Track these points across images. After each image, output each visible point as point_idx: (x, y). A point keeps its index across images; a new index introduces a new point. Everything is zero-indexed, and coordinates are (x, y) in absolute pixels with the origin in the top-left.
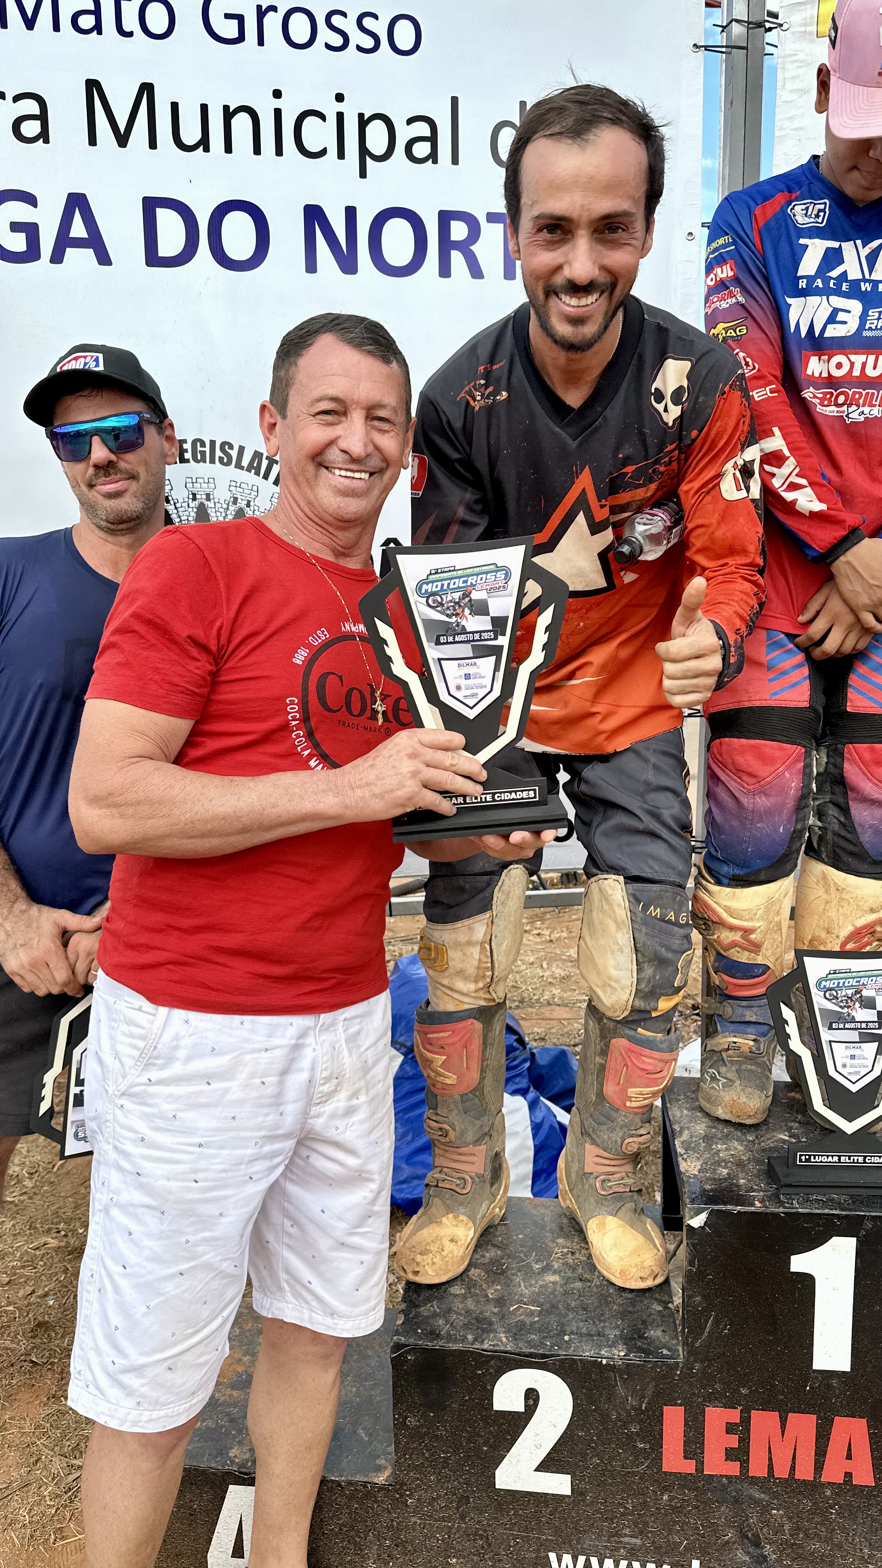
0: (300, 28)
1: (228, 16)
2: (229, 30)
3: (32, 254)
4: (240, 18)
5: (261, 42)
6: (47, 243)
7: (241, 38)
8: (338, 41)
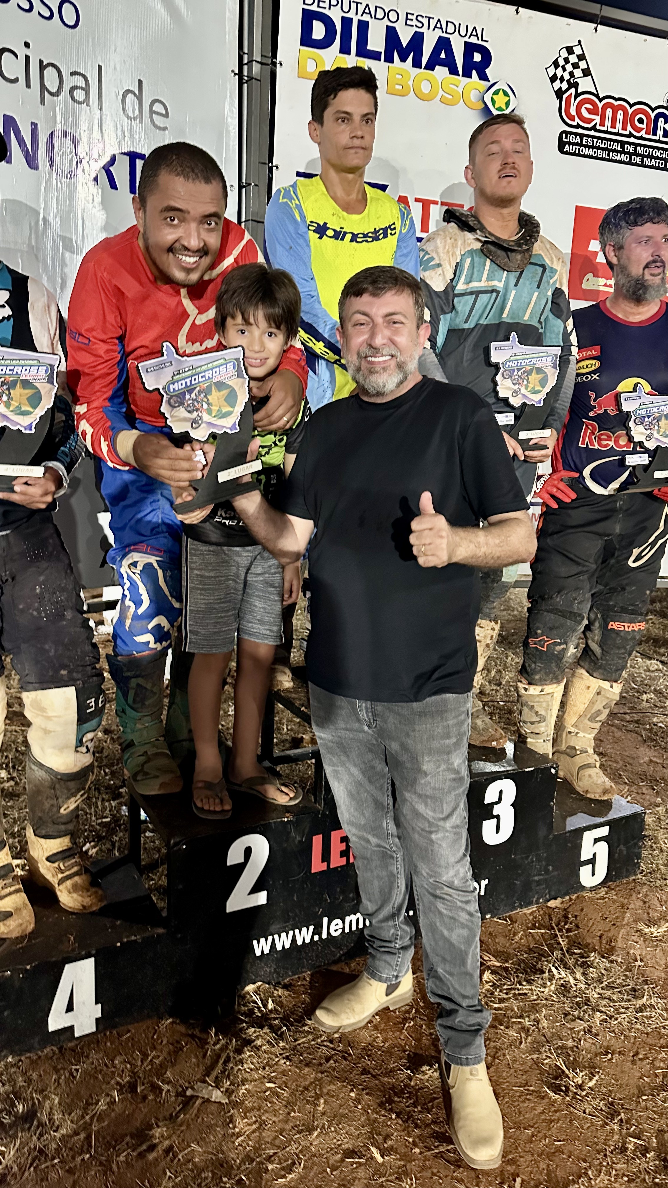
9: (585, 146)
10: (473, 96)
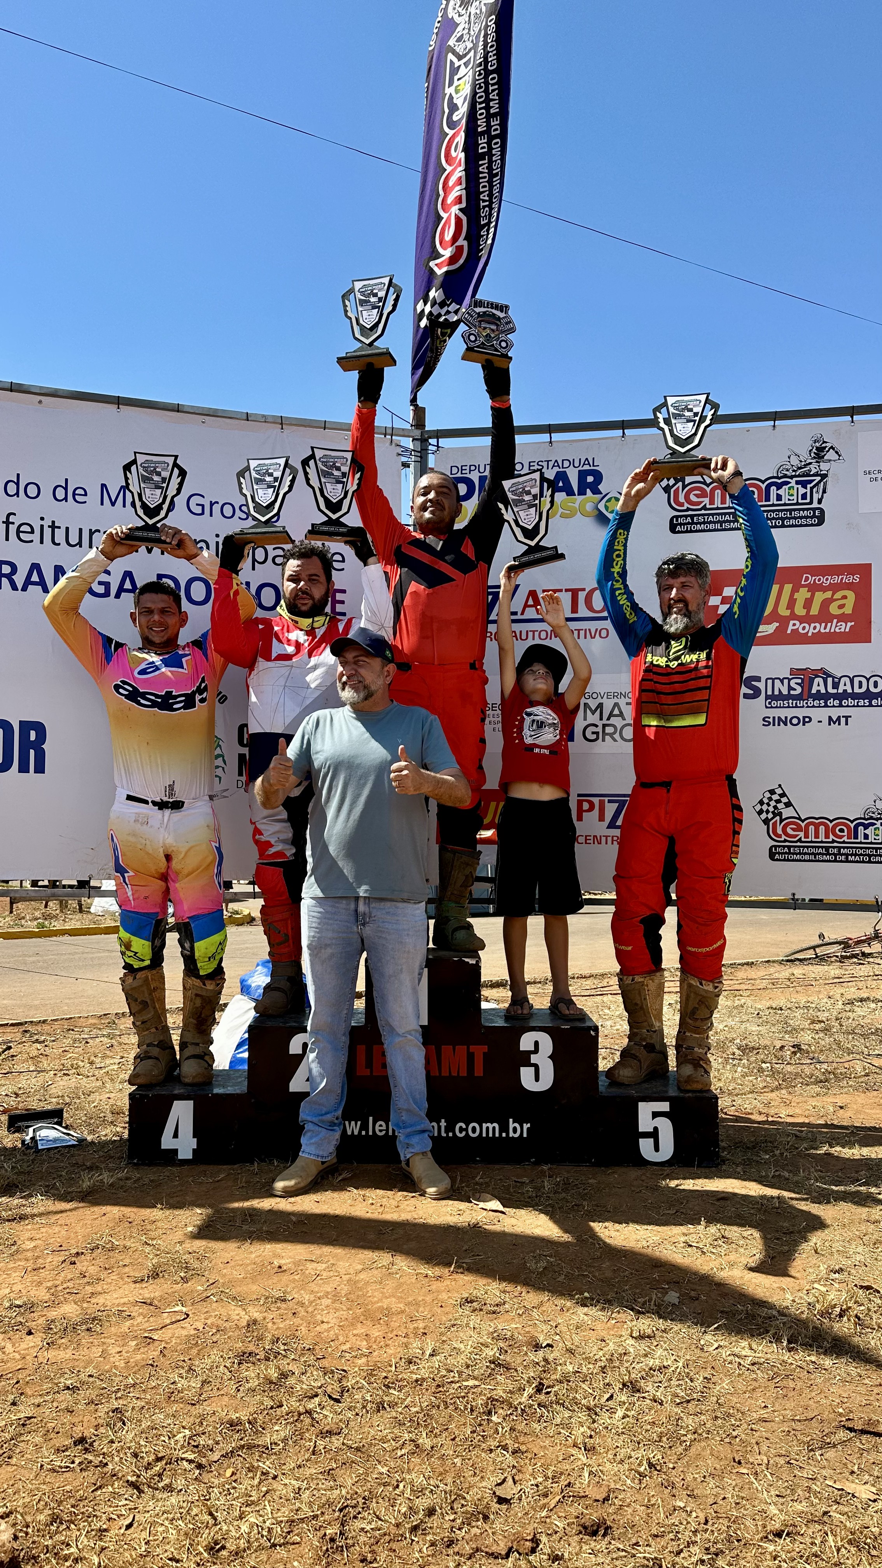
0: (228, 511)
1: (197, 505)
2: (198, 510)
3: (107, 594)
4: (203, 506)
5: (211, 515)
6: (113, 590)
7: (203, 513)
8: (244, 516)
9: (696, 524)
10: (589, 507)
